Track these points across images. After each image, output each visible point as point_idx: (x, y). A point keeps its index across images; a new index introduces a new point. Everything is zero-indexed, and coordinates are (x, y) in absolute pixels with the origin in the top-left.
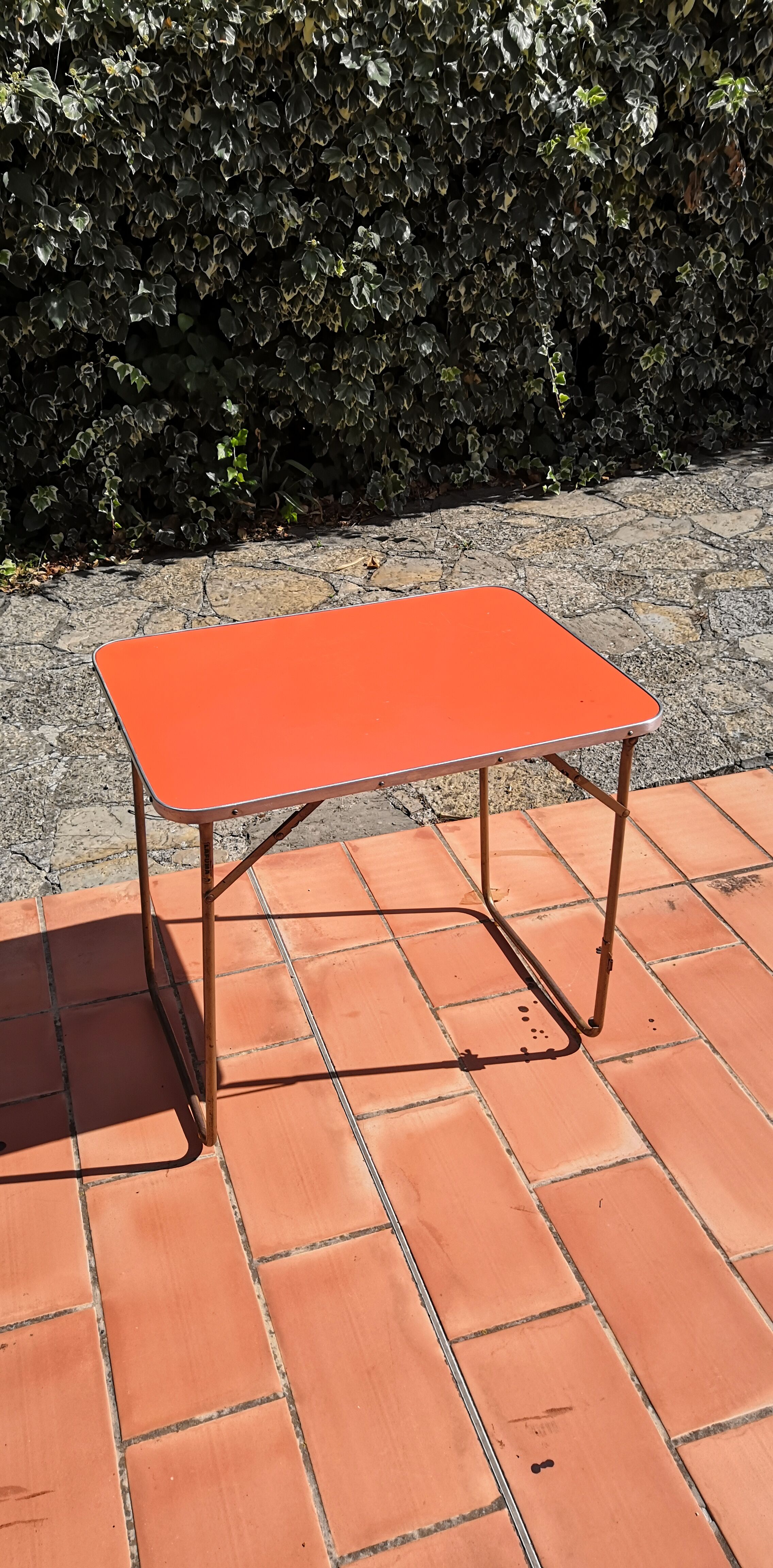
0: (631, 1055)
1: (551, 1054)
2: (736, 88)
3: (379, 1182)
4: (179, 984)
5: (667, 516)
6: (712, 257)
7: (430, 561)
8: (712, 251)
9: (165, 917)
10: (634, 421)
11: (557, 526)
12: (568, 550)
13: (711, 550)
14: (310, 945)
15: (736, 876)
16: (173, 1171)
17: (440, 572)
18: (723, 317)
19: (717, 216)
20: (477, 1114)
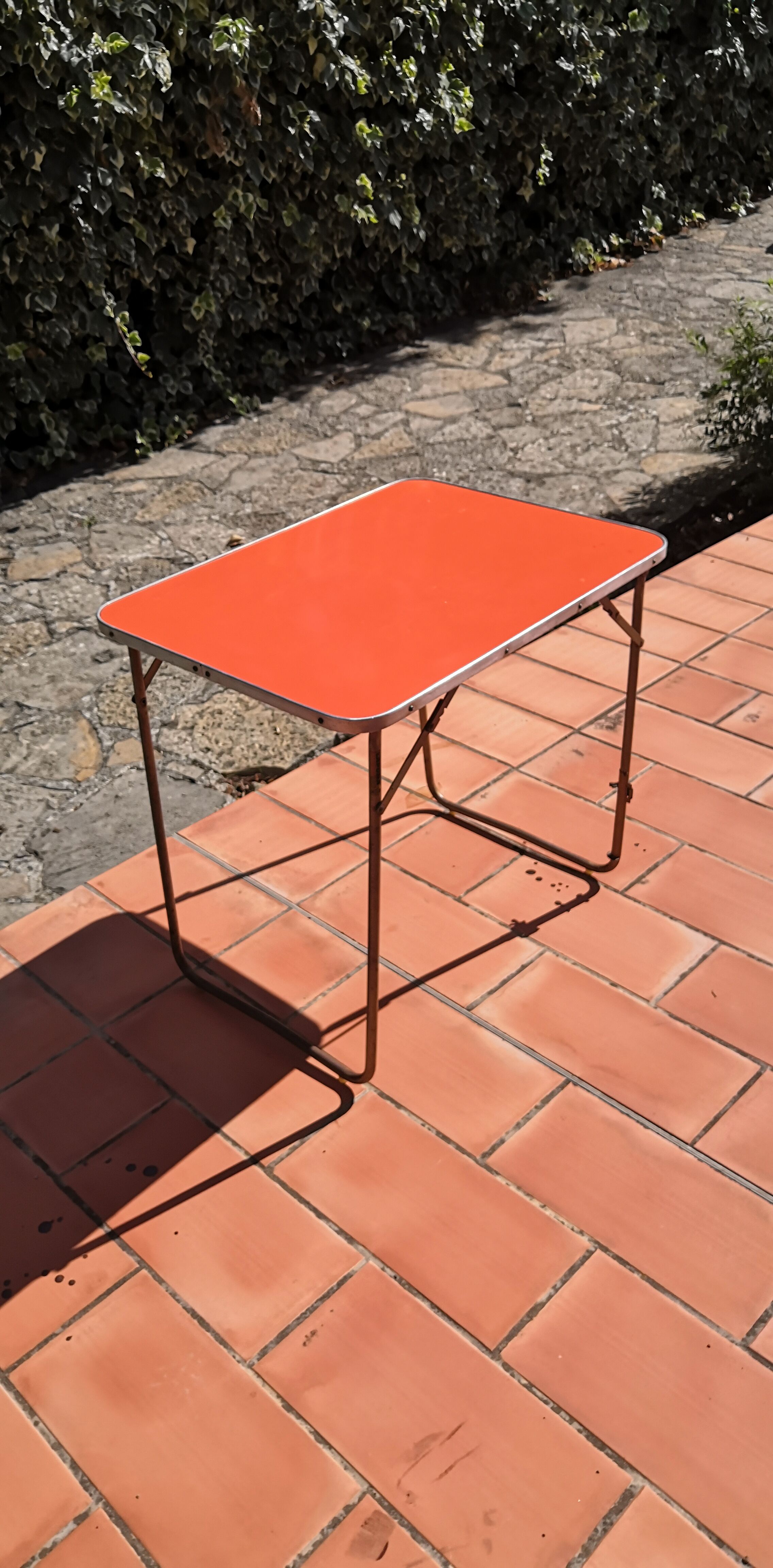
0: (643, 876)
1: (581, 899)
2: (238, 28)
3: (531, 1052)
4: (205, 962)
5: (269, 454)
6: (241, 199)
7: (61, 544)
8: (240, 193)
9: (138, 909)
10: (199, 372)
11: (169, 486)
12: (195, 505)
13: (327, 476)
14: (302, 887)
15: (610, 715)
16: (341, 1120)
17: (78, 551)
18: (253, 258)
19: (236, 157)
20: (564, 967)
